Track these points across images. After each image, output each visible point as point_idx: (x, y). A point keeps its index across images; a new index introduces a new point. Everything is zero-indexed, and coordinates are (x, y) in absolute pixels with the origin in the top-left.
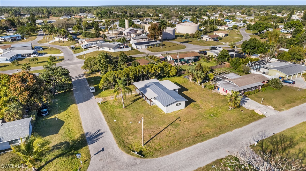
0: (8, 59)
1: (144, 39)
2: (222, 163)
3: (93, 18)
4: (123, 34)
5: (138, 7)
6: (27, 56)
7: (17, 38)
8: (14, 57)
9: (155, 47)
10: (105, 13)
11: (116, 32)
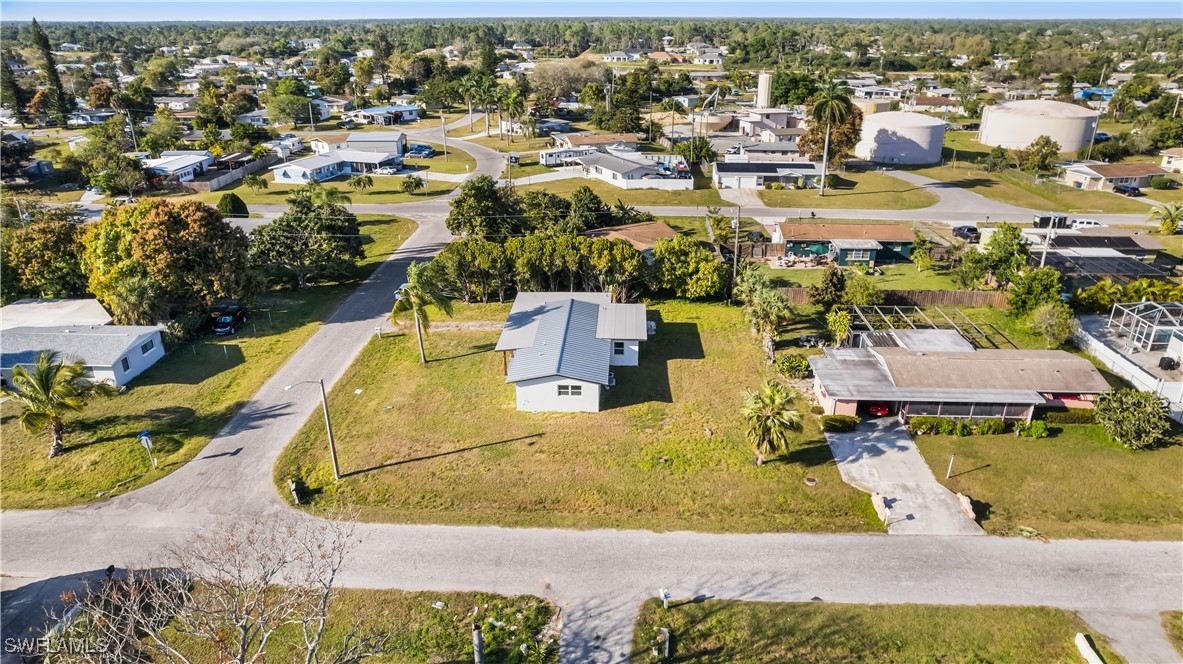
0: (308, 173)
1: (789, 154)
2: (476, 608)
3: (715, 63)
4: (741, 130)
5: (909, 25)
6: (365, 170)
7: (407, 116)
8: (328, 170)
9: (798, 188)
10: (762, 45)
11: (713, 120)
